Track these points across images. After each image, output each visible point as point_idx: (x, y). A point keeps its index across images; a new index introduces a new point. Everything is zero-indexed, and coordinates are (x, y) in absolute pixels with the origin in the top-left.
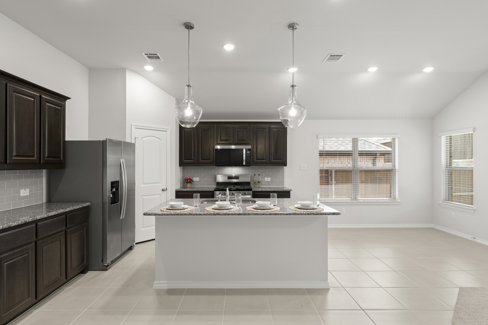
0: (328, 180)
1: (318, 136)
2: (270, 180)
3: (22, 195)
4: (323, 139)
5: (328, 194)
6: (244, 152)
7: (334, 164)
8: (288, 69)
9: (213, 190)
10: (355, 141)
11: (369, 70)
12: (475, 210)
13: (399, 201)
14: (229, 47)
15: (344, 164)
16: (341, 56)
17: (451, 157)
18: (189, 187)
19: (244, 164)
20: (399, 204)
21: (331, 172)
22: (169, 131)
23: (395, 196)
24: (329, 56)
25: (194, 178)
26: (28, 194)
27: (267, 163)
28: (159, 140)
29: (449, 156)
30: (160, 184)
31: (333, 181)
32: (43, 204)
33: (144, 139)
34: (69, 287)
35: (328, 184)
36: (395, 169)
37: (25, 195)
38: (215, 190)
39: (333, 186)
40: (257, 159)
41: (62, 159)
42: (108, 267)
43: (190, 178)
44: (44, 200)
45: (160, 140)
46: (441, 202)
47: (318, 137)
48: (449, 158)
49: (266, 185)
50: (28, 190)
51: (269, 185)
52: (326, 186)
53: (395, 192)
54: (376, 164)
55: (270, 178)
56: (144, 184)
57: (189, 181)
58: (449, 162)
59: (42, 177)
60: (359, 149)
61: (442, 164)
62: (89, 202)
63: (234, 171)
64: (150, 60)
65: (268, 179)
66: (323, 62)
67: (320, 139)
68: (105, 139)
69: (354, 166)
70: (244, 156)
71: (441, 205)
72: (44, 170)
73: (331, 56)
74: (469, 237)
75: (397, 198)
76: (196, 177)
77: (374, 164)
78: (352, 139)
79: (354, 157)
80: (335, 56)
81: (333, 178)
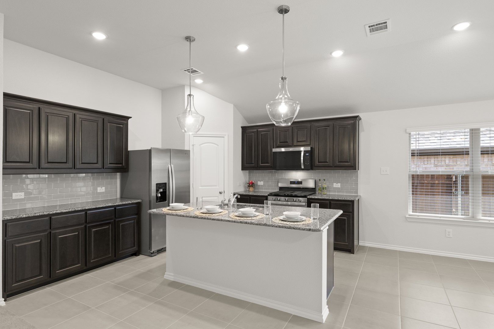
0: (451, 190)
1: (407, 131)
2: (339, 186)
3: (98, 191)
5: (451, 209)
6: (302, 154)
8: (331, 53)
9: (267, 195)
10: (474, 134)
14: (243, 48)
16: (386, 22)
18: (252, 191)
19: (303, 167)
22: (226, 137)
24: (368, 28)
25: (259, 182)
26: (104, 191)
27: (331, 166)
28: (216, 146)
30: (218, 187)
31: (459, 191)
32: (117, 199)
33: (201, 146)
34: (118, 264)
35: (451, 195)
37: (101, 191)
38: (269, 195)
39: (459, 198)
40: (319, 162)
41: (124, 165)
42: (153, 255)
43: (252, 182)
44: (118, 196)
45: (218, 145)
49: (335, 191)
50: (104, 188)
51: (338, 192)
52: (448, 198)
55: (339, 184)
56: (202, 186)
57: (251, 184)
59: (116, 178)
60: (481, 145)
62: (140, 199)
63: (297, 175)
64: (193, 74)
65: (337, 185)
68: (149, 148)
69: (472, 170)
70: (302, 158)
72: (118, 173)
73: (370, 27)
76: (260, 181)
78: (469, 130)
79: (473, 157)
80: (374, 26)
81: (458, 187)
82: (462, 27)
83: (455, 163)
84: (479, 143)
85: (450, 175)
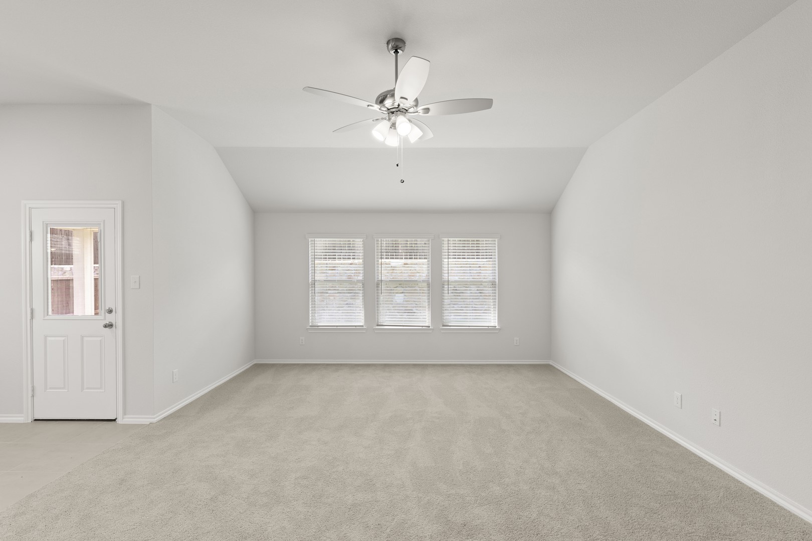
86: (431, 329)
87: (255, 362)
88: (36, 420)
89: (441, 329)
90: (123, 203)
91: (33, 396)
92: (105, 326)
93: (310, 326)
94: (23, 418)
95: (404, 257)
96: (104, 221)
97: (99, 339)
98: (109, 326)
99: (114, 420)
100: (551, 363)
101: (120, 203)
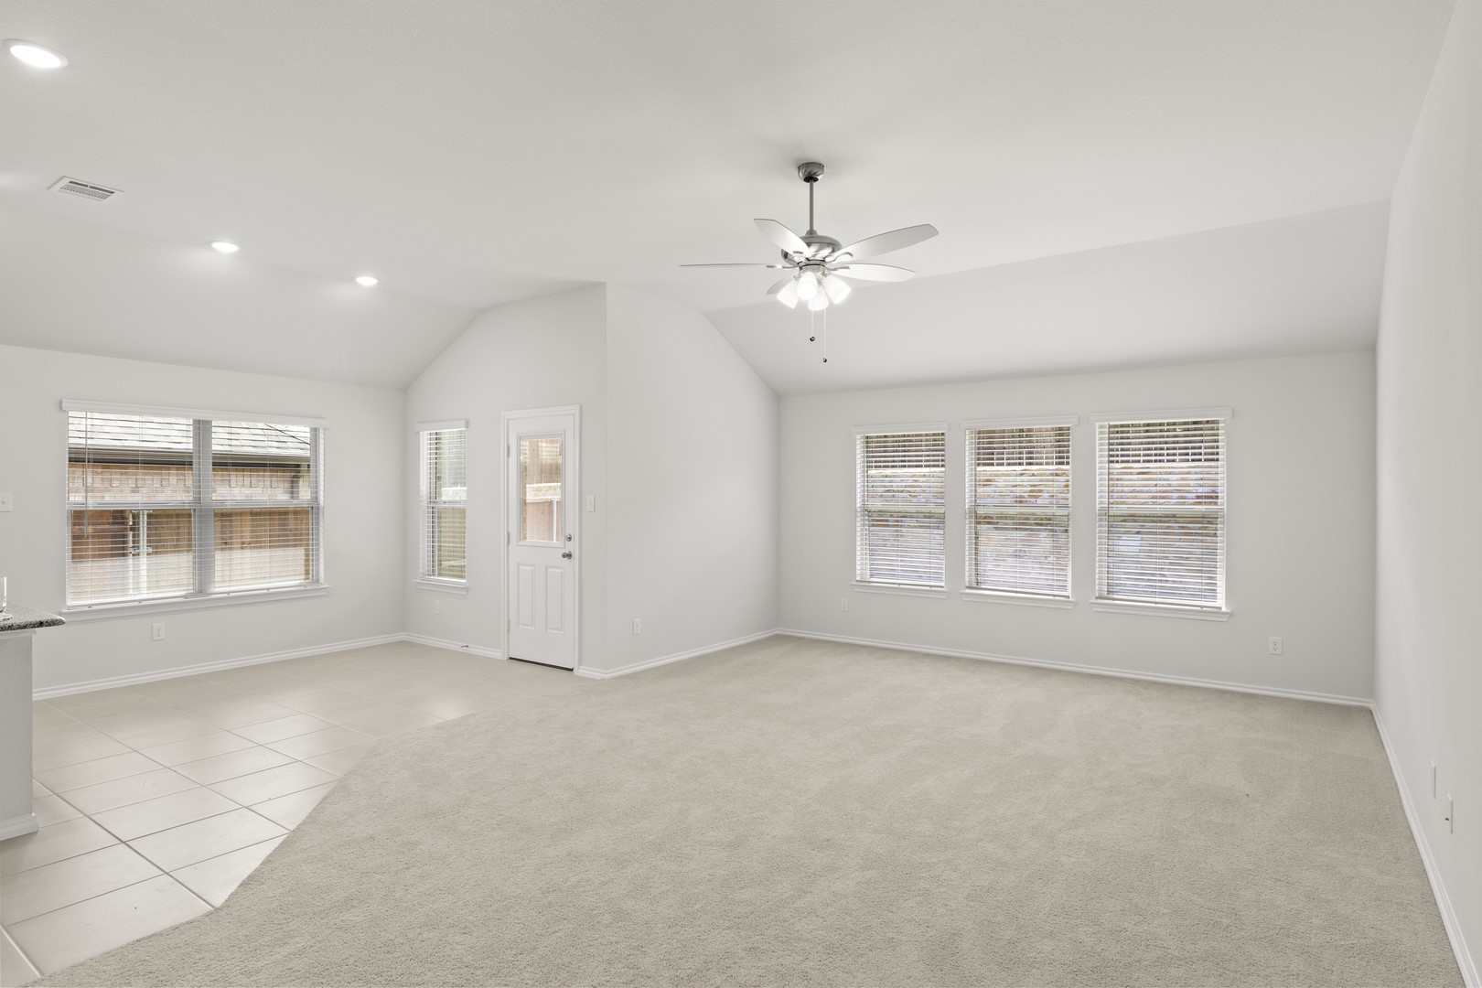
0: (125, 542)
1: (63, 405)
4: (83, 414)
5: (124, 584)
7: (157, 492)
10: (202, 429)
11: (216, 245)
12: (467, 589)
13: (325, 586)
15: (170, 492)
16: (113, 193)
17: (438, 478)
20: (325, 593)
21: (135, 517)
23: (318, 576)
24: (65, 182)
29: (433, 476)
31: (141, 544)
35: (124, 555)
36: (318, 507)
39: (144, 560)
46: (419, 581)
47: (61, 408)
48: (433, 481)
52: (118, 562)
53: (318, 565)
54: (298, 492)
58: (433, 490)
60: (215, 448)
61: (421, 494)
66: (49, 188)
67: (71, 414)
69: (198, 500)
71: (420, 587)
73: (71, 182)
74: (455, 646)
75: (322, 580)
77: (292, 493)
78: (191, 420)
79: (199, 475)
80: (87, 186)
81: (141, 535)
82: (226, 248)
83: (107, 485)
84: (210, 445)
85: (122, 512)
86: (1072, 602)
87: (778, 632)
88: (511, 658)
89: (1093, 603)
90: (581, 408)
91: (508, 631)
92: (564, 556)
93: (857, 581)
94: (499, 654)
95: (1025, 461)
96: (565, 431)
97: (560, 571)
98: (568, 556)
99: (572, 670)
100: (1371, 706)
101: (578, 407)
